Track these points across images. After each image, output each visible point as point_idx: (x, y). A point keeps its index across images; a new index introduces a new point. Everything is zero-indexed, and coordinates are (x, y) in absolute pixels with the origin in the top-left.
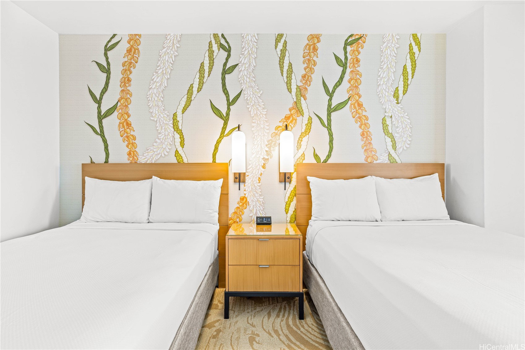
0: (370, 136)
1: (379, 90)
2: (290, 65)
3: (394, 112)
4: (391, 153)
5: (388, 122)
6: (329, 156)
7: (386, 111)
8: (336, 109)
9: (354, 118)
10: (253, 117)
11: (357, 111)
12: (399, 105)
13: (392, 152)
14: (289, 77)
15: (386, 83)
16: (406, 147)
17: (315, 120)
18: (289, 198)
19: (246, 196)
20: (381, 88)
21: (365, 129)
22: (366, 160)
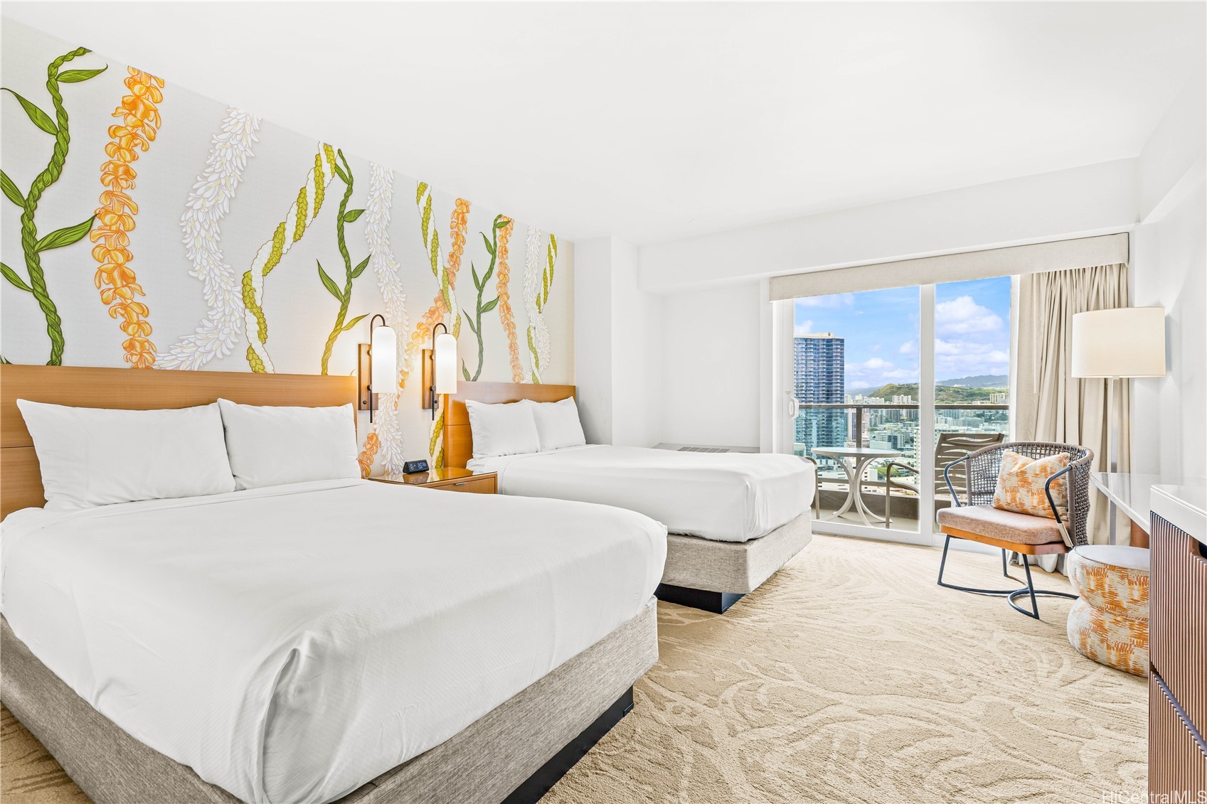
0: (517, 350)
1: (525, 293)
2: (436, 235)
3: (537, 322)
4: (534, 372)
5: (532, 331)
6: (479, 372)
7: (531, 320)
8: (485, 308)
9: (502, 323)
10: (387, 303)
11: (505, 314)
12: (541, 315)
13: (536, 371)
14: (434, 251)
16: (546, 365)
17: (464, 321)
18: (434, 432)
19: (377, 433)
20: (526, 291)
21: (512, 340)
22: (514, 380)
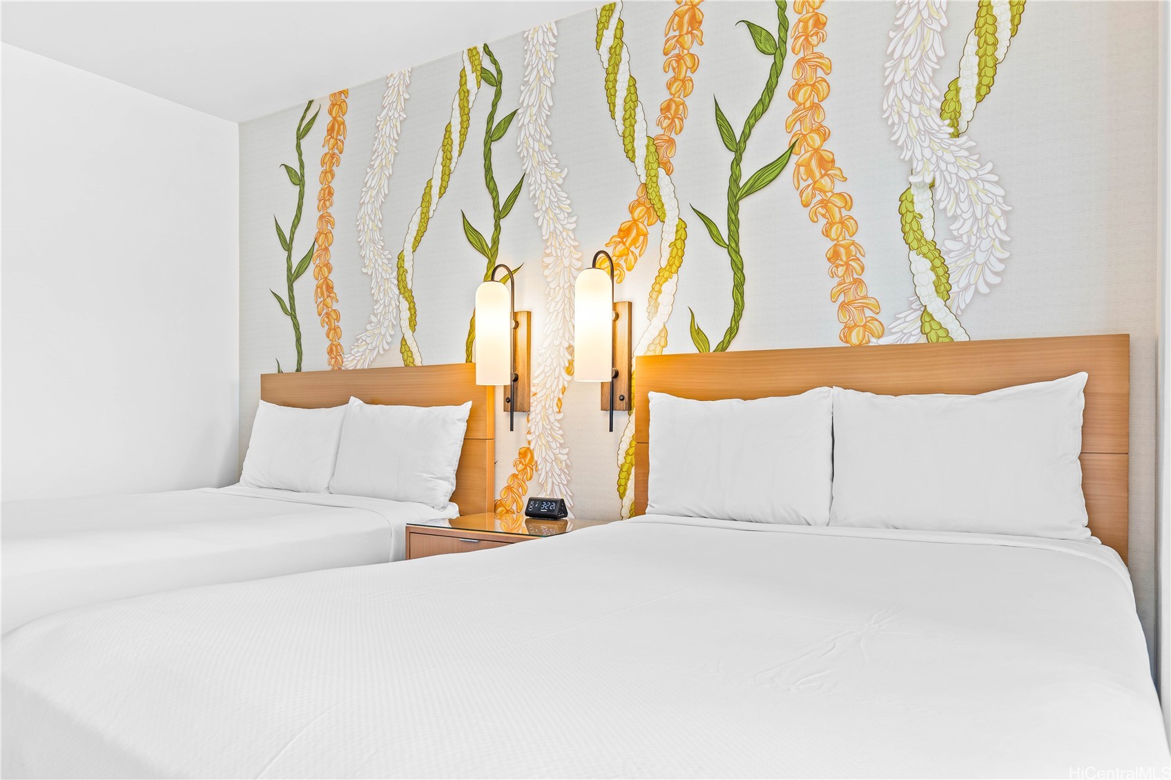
0: (859, 259)
1: (890, 104)
2: (633, 83)
3: (943, 166)
4: (929, 309)
5: (922, 204)
6: (732, 332)
7: (914, 166)
8: (752, 186)
9: (806, 206)
11: (815, 182)
12: (962, 139)
13: (936, 306)
15: (912, 73)
16: (987, 284)
17: (697, 229)
18: (627, 454)
19: (532, 447)
20: (896, 95)
21: (840, 238)
22: (845, 338)
